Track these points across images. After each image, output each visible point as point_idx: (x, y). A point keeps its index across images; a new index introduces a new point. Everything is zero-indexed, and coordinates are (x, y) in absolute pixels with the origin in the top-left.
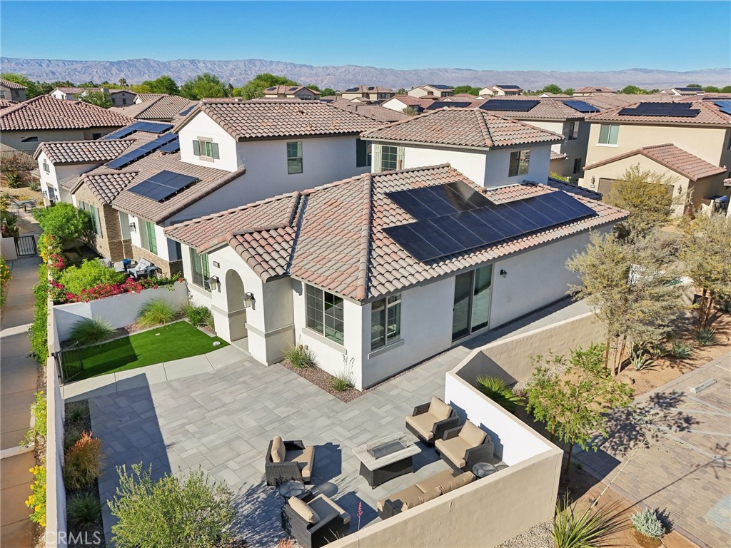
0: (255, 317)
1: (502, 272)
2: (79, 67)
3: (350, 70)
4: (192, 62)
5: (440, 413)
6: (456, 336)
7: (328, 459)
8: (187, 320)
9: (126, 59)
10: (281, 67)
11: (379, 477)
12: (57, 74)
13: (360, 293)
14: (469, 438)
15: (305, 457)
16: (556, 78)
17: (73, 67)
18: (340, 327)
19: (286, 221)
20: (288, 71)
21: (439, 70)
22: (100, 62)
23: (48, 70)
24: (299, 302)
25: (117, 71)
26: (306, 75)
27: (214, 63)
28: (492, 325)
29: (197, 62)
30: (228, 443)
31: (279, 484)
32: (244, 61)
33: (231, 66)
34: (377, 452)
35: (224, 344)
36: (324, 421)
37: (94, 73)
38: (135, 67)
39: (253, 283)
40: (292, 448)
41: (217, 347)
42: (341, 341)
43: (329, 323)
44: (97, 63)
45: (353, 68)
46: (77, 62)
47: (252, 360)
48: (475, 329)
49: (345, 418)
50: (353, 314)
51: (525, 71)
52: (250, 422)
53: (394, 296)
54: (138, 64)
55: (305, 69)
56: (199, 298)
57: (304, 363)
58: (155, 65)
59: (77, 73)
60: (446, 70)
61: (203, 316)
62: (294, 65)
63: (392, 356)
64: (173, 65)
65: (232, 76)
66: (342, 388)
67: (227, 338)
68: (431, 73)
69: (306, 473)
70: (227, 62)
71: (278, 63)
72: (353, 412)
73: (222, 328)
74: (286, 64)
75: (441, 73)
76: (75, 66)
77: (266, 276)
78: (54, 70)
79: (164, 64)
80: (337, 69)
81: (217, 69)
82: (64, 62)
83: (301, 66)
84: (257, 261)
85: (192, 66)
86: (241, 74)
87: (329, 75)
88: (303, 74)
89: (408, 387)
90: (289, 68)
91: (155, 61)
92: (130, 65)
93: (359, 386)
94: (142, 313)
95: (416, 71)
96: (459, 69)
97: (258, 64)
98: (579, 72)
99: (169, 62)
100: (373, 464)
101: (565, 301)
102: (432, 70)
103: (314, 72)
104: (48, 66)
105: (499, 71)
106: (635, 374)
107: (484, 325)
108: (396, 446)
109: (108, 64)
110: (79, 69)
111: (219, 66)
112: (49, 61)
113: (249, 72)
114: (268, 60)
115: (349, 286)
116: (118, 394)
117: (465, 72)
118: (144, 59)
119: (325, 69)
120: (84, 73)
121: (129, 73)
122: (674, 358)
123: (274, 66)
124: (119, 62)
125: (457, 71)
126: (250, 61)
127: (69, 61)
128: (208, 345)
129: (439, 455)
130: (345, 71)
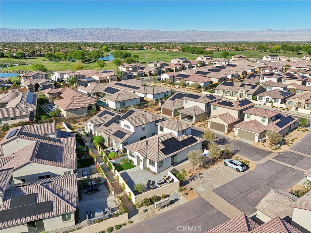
0: (142, 163)
1: (179, 154)
2: (35, 32)
3: (149, 32)
4: (82, 29)
5: (167, 177)
6: (171, 165)
7: (154, 182)
8: (128, 161)
9: (55, 28)
10: (119, 31)
11: (159, 184)
12: (26, 35)
13: (157, 161)
14: (170, 179)
15: (151, 182)
16: (235, 34)
17: (32, 32)
18: (154, 165)
19: (145, 147)
20: (123, 32)
21: (186, 31)
22: (44, 30)
23: (22, 33)
24: (148, 161)
25: (51, 33)
26: (131, 34)
27: (91, 29)
28: (178, 162)
29: (84, 29)
30: (141, 181)
31: (148, 185)
32: (104, 29)
33: (99, 31)
34: (159, 181)
35: (136, 166)
36: (152, 178)
37: (42, 34)
38: (59, 31)
39: (141, 158)
40: (150, 181)
41: (135, 167)
42: (154, 167)
43: (153, 164)
44: (43, 30)
45: (150, 31)
46: (34, 30)
47: (141, 169)
48: (175, 163)
49: (155, 177)
50: (156, 164)
51: (222, 31)
52: (143, 178)
53: (162, 161)
54: (60, 30)
55: (130, 32)
56: (130, 158)
57: (149, 169)
58: (67, 30)
59: (34, 35)
60: (189, 31)
61: (131, 161)
62: (125, 30)
63: (161, 169)
64: (74, 30)
65: (99, 35)
66: (155, 173)
67: (136, 165)
68: (182, 32)
69: (151, 184)
70: (97, 29)
71: (118, 29)
72: (156, 177)
73: (135, 164)
74: (122, 29)
75: (187, 33)
76: (34, 31)
77: (144, 158)
78: (25, 33)
79: (71, 30)
80: (143, 31)
81: (93, 31)
82: (29, 30)
83: (128, 30)
84: (142, 155)
85: (82, 31)
86: (103, 34)
87: (140, 34)
88: (129, 34)
89: (163, 173)
90: (123, 31)
91: (67, 29)
92: (57, 31)
93: (157, 173)
94: (121, 161)
95: (176, 32)
96: (194, 31)
97: (110, 29)
98: (244, 31)
99: (73, 29)
100: (159, 183)
101: (187, 159)
102: (183, 31)
103: (133, 33)
104: (22, 31)
105: (211, 31)
106: (198, 170)
107: (177, 162)
108: (162, 181)
109: (47, 30)
110: (35, 33)
111: (94, 30)
112: (23, 29)
113: (106, 33)
114: (114, 28)
115: (155, 159)
116: (124, 174)
117: (197, 32)
118: (63, 28)
119: (138, 31)
120: (37, 34)
121: (56, 34)
122: (205, 167)
123: (117, 30)
124: (52, 30)
125: (194, 32)
126: (107, 28)
127: (31, 29)
128: (133, 166)
129: (167, 182)
130: (147, 32)
